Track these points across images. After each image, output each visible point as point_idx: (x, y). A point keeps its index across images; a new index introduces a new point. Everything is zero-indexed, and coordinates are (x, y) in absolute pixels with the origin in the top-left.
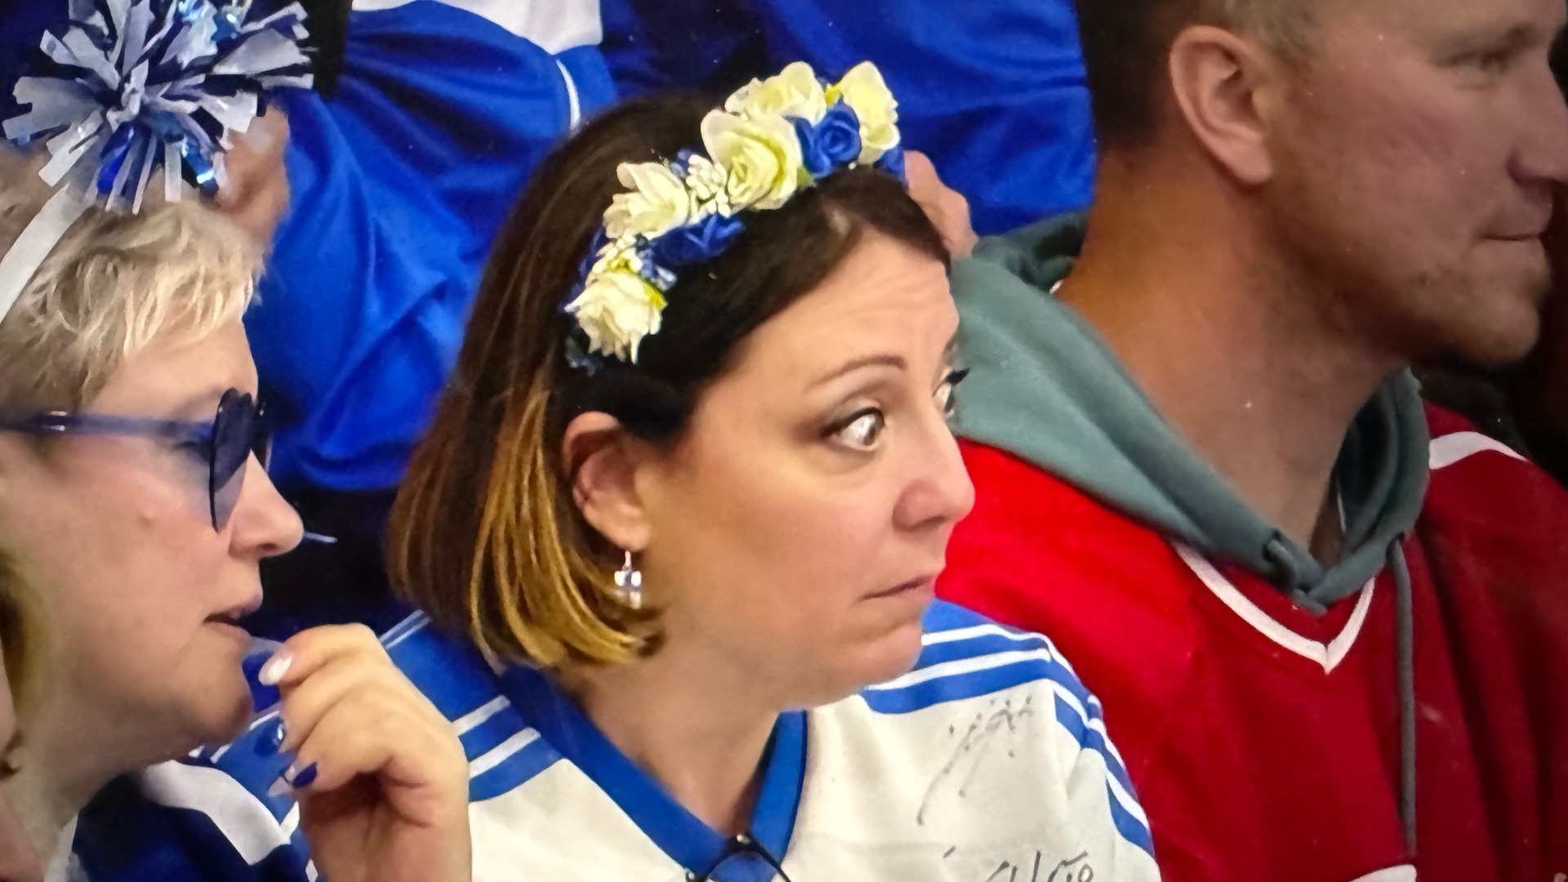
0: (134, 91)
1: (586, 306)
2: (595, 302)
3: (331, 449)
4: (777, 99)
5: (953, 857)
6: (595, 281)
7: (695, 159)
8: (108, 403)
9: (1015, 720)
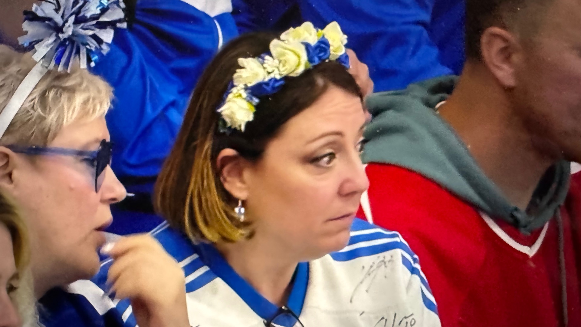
0: (69, 26)
1: (225, 110)
2: (228, 109)
3: (133, 161)
4: (299, 36)
5: (364, 315)
6: (229, 101)
7: (267, 57)
8: (57, 143)
9: (387, 263)
